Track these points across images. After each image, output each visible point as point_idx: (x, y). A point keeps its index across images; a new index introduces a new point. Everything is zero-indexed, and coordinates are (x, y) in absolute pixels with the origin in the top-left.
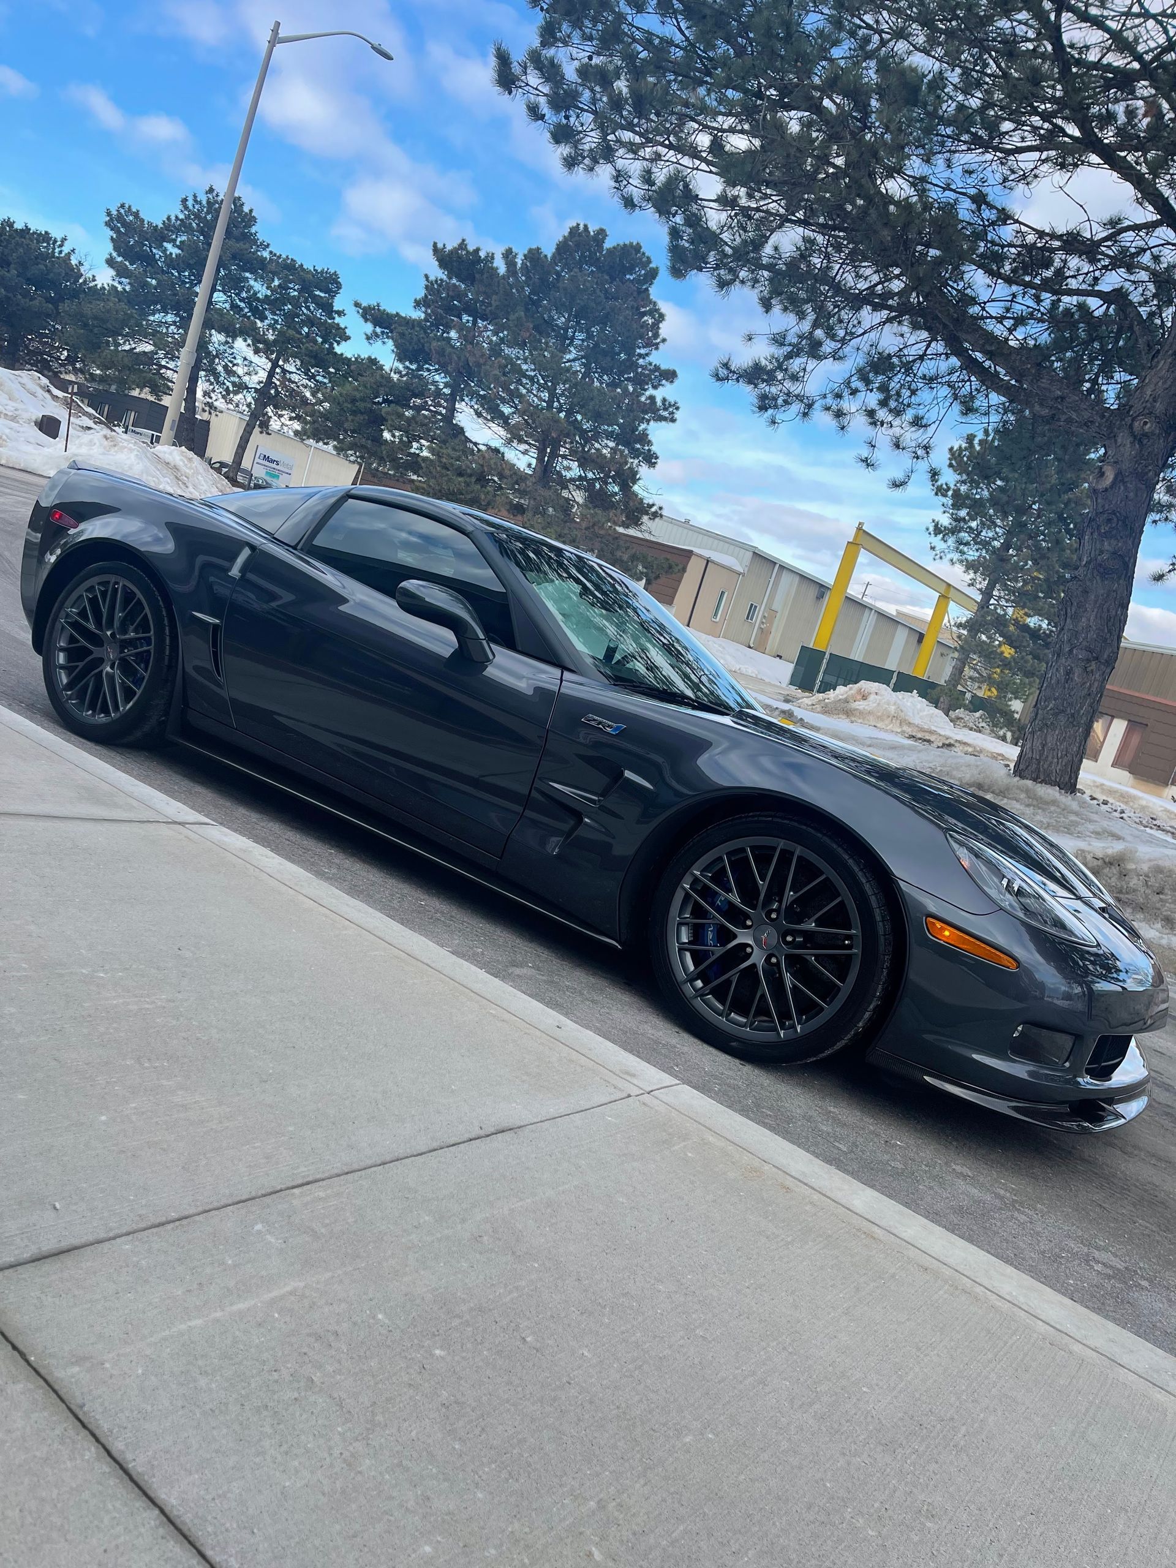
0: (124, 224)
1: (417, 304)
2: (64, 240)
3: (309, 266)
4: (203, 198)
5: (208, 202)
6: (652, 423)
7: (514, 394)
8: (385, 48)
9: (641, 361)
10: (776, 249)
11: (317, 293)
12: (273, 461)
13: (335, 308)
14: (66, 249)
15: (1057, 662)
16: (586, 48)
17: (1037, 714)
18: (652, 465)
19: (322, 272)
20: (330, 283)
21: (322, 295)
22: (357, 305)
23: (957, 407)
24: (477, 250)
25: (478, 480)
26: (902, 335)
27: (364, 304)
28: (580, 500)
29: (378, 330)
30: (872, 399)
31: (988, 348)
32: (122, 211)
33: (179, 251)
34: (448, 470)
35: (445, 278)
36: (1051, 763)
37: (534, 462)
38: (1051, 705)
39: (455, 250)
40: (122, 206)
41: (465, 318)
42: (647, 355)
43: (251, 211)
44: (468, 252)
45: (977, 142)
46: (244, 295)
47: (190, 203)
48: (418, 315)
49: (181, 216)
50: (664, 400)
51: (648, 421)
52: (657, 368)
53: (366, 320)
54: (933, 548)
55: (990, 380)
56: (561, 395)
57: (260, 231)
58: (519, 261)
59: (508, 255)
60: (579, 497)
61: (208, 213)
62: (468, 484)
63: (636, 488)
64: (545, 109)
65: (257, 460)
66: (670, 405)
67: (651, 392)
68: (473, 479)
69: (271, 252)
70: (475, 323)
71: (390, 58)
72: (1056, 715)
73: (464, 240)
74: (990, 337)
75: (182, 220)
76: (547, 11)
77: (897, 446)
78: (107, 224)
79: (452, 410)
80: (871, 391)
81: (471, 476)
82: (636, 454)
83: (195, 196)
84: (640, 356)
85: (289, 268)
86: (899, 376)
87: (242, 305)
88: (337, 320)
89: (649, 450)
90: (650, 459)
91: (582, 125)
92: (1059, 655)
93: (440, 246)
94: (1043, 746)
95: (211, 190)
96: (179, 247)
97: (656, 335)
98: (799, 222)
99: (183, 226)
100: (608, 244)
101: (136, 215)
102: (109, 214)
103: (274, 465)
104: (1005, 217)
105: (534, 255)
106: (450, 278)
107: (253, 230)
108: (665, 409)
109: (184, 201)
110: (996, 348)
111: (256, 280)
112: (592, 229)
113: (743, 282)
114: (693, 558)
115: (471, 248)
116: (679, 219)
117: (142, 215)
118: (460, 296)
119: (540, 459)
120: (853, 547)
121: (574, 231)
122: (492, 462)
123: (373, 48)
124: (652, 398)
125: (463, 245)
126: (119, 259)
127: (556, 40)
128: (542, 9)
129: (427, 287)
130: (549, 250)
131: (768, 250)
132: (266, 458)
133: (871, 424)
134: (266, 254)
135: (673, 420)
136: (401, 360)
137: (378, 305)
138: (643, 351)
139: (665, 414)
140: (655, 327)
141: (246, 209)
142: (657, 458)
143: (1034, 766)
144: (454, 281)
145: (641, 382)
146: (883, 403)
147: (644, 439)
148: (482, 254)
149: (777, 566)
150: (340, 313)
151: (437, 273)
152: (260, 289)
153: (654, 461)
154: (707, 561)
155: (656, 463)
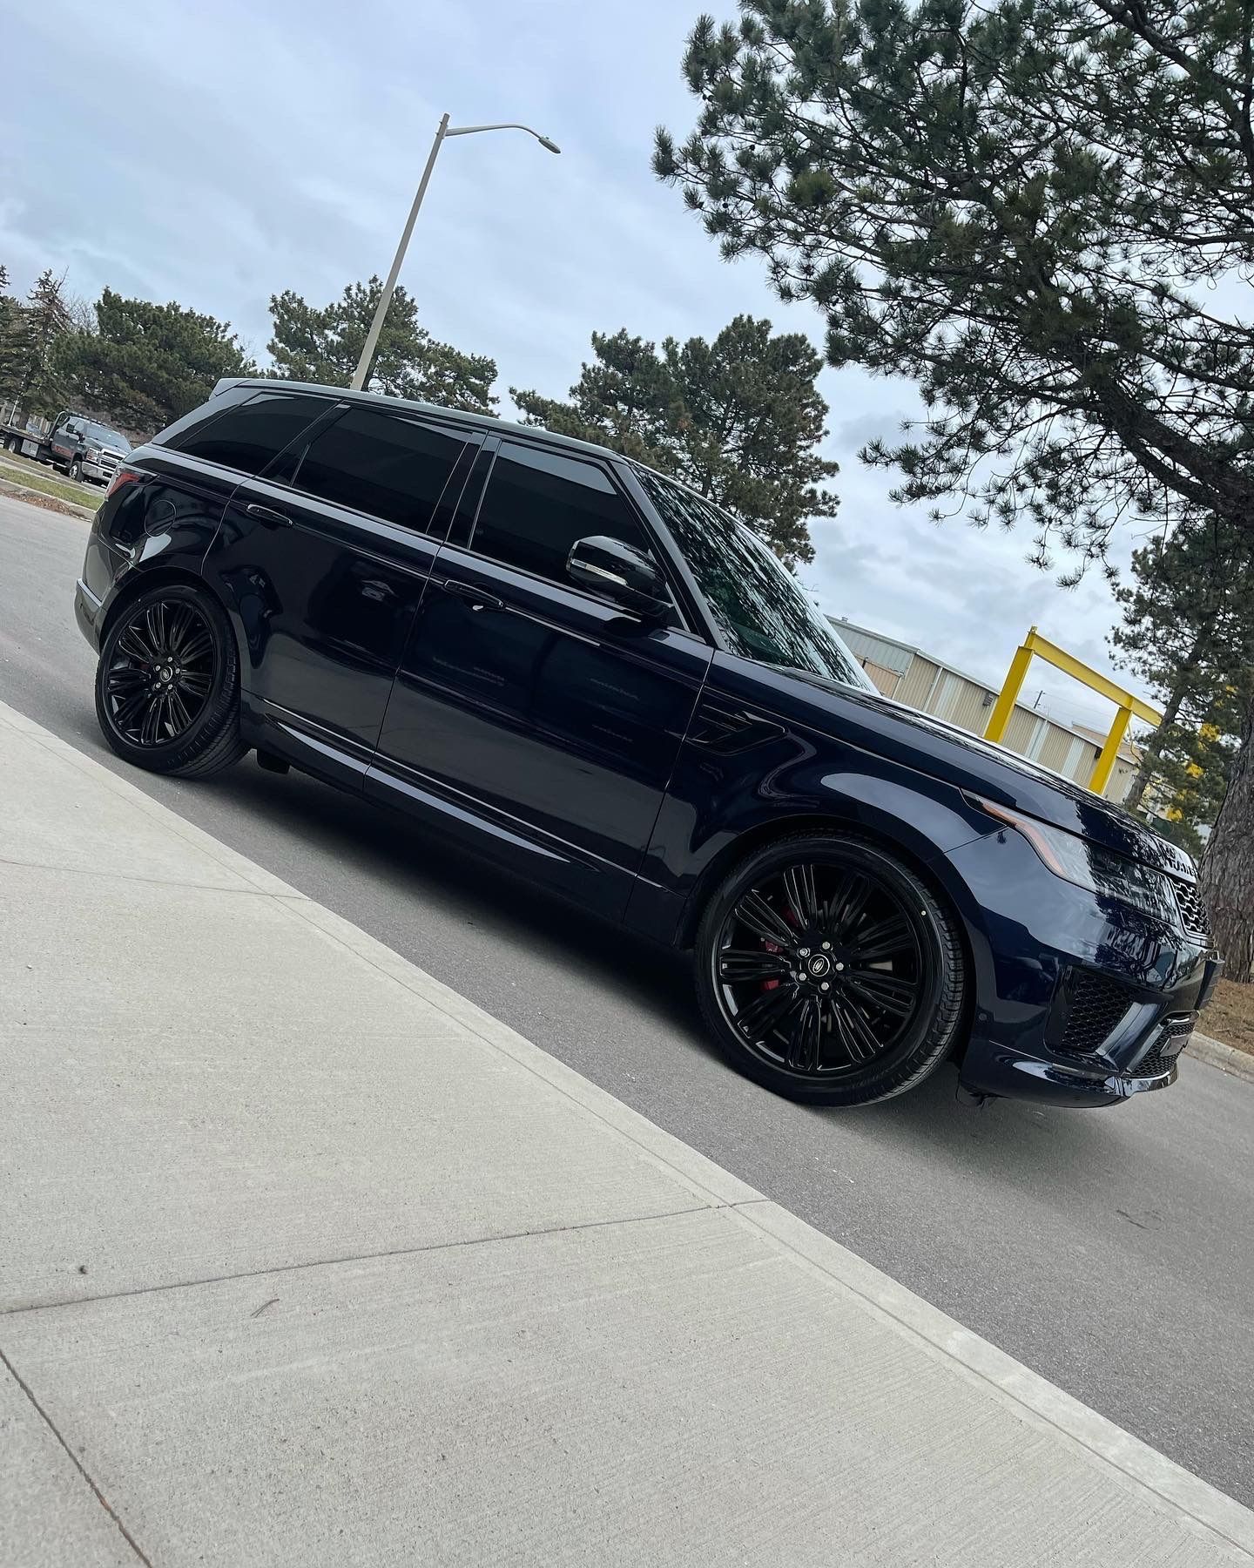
0: (288, 311)
1: (573, 391)
2: (227, 325)
3: (466, 354)
4: (367, 287)
5: (371, 291)
6: (810, 516)
8: (552, 141)
9: (802, 454)
10: (940, 339)
11: (473, 380)
13: (490, 395)
14: (229, 335)
15: (1239, 779)
16: (749, 138)
17: (1216, 837)
18: (809, 560)
19: (479, 361)
20: (485, 371)
21: (477, 382)
22: (512, 391)
23: (1134, 506)
24: (638, 340)
26: (1074, 429)
27: (520, 391)
29: (532, 417)
30: (1041, 495)
31: (1166, 444)
32: (286, 298)
33: (339, 339)
35: (603, 367)
36: (1233, 890)
38: (1233, 827)
39: (614, 340)
40: (287, 293)
41: (621, 406)
42: (808, 447)
43: (413, 300)
44: (628, 342)
45: (1158, 231)
46: (399, 381)
47: (354, 291)
48: (572, 402)
49: (344, 304)
50: (825, 494)
51: (806, 515)
52: (818, 461)
53: (520, 408)
54: (1112, 657)
55: (1168, 478)
56: (716, 486)
57: (421, 320)
58: (680, 350)
59: (669, 345)
61: (370, 301)
64: (704, 197)
66: (830, 500)
67: (810, 485)
69: (430, 340)
70: (630, 411)
71: (556, 151)
72: (1238, 838)
73: (624, 330)
74: (1169, 433)
75: (344, 308)
76: (710, 99)
77: (1069, 543)
78: (272, 310)
80: (1040, 486)
82: (791, 548)
83: (359, 285)
84: (801, 448)
85: (447, 356)
86: (1071, 471)
87: (397, 391)
88: (491, 406)
89: (806, 545)
90: (807, 554)
91: (741, 213)
92: (1242, 773)
93: (599, 335)
94: (1224, 871)
95: (375, 280)
96: (339, 335)
97: (818, 428)
98: (965, 313)
99: (346, 314)
100: (772, 335)
101: (300, 302)
102: (274, 300)
104: (1188, 310)
105: (695, 345)
106: (608, 367)
107: (413, 319)
108: (825, 503)
109: (348, 290)
110: (1176, 445)
111: (413, 367)
112: (756, 320)
113: (904, 372)
115: (631, 337)
116: (839, 308)
117: (306, 303)
118: (617, 385)
120: (1024, 652)
121: (737, 323)
123: (541, 141)
124: (813, 492)
125: (622, 335)
126: (281, 345)
127: (718, 129)
128: (704, 97)
129: (583, 376)
130: (710, 340)
131: (931, 339)
133: (1038, 520)
134: (424, 342)
135: (833, 515)
137: (534, 392)
138: (804, 443)
139: (825, 508)
140: (818, 420)
141: (408, 299)
142: (813, 553)
143: (1213, 893)
144: (611, 369)
145: (801, 475)
146: (1052, 499)
147: (801, 533)
148: (642, 344)
149: (941, 670)
150: (493, 400)
151: (595, 362)
152: (417, 376)
153: (810, 556)
154: (865, 662)
155: (812, 558)
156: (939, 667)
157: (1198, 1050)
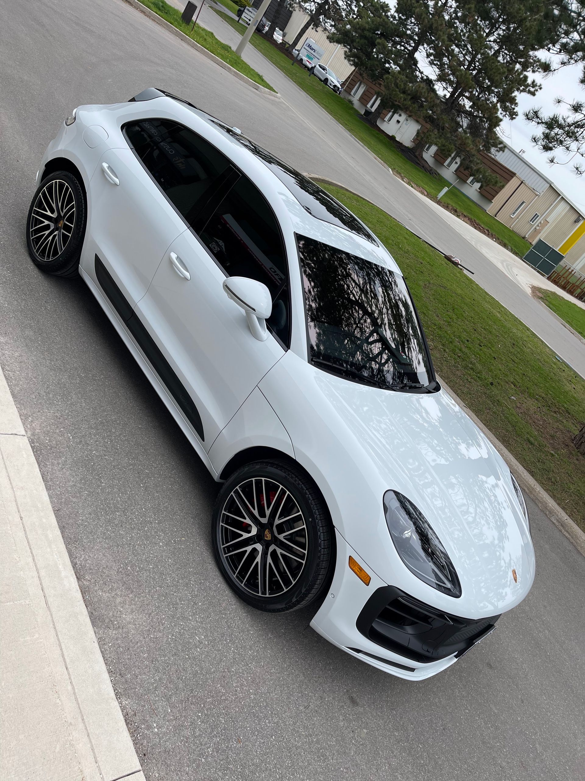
6: (522, 93)
7: (451, 53)
9: (531, 53)
12: (312, 49)
18: (512, 119)
25: (412, 98)
28: (465, 125)
34: (398, 88)
37: (448, 95)
42: (537, 50)
50: (534, 82)
51: (520, 91)
52: (539, 61)
56: (477, 61)
60: (465, 122)
62: (405, 100)
63: (498, 128)
65: (305, 46)
66: (536, 85)
67: (528, 73)
68: (410, 97)
79: (415, 49)
81: (409, 95)
82: (505, 109)
84: (533, 49)
89: (514, 109)
90: (513, 114)
103: (312, 52)
108: (533, 87)
114: (515, 177)
119: (452, 94)
122: (424, 90)
124: (528, 77)
132: (309, 46)
135: (535, 95)
136: (397, 11)
138: (535, 47)
139: (531, 90)
142: (517, 115)
145: (525, 67)
147: (513, 101)
149: (561, 197)
153: (514, 116)
154: (522, 182)
155: (515, 118)
156: (560, 195)
157: (550, 513)
